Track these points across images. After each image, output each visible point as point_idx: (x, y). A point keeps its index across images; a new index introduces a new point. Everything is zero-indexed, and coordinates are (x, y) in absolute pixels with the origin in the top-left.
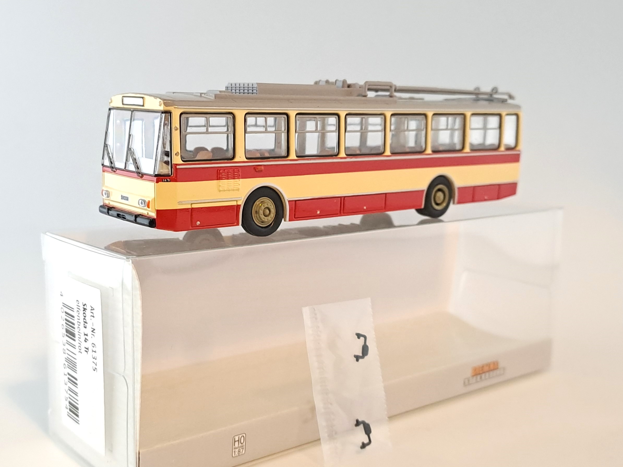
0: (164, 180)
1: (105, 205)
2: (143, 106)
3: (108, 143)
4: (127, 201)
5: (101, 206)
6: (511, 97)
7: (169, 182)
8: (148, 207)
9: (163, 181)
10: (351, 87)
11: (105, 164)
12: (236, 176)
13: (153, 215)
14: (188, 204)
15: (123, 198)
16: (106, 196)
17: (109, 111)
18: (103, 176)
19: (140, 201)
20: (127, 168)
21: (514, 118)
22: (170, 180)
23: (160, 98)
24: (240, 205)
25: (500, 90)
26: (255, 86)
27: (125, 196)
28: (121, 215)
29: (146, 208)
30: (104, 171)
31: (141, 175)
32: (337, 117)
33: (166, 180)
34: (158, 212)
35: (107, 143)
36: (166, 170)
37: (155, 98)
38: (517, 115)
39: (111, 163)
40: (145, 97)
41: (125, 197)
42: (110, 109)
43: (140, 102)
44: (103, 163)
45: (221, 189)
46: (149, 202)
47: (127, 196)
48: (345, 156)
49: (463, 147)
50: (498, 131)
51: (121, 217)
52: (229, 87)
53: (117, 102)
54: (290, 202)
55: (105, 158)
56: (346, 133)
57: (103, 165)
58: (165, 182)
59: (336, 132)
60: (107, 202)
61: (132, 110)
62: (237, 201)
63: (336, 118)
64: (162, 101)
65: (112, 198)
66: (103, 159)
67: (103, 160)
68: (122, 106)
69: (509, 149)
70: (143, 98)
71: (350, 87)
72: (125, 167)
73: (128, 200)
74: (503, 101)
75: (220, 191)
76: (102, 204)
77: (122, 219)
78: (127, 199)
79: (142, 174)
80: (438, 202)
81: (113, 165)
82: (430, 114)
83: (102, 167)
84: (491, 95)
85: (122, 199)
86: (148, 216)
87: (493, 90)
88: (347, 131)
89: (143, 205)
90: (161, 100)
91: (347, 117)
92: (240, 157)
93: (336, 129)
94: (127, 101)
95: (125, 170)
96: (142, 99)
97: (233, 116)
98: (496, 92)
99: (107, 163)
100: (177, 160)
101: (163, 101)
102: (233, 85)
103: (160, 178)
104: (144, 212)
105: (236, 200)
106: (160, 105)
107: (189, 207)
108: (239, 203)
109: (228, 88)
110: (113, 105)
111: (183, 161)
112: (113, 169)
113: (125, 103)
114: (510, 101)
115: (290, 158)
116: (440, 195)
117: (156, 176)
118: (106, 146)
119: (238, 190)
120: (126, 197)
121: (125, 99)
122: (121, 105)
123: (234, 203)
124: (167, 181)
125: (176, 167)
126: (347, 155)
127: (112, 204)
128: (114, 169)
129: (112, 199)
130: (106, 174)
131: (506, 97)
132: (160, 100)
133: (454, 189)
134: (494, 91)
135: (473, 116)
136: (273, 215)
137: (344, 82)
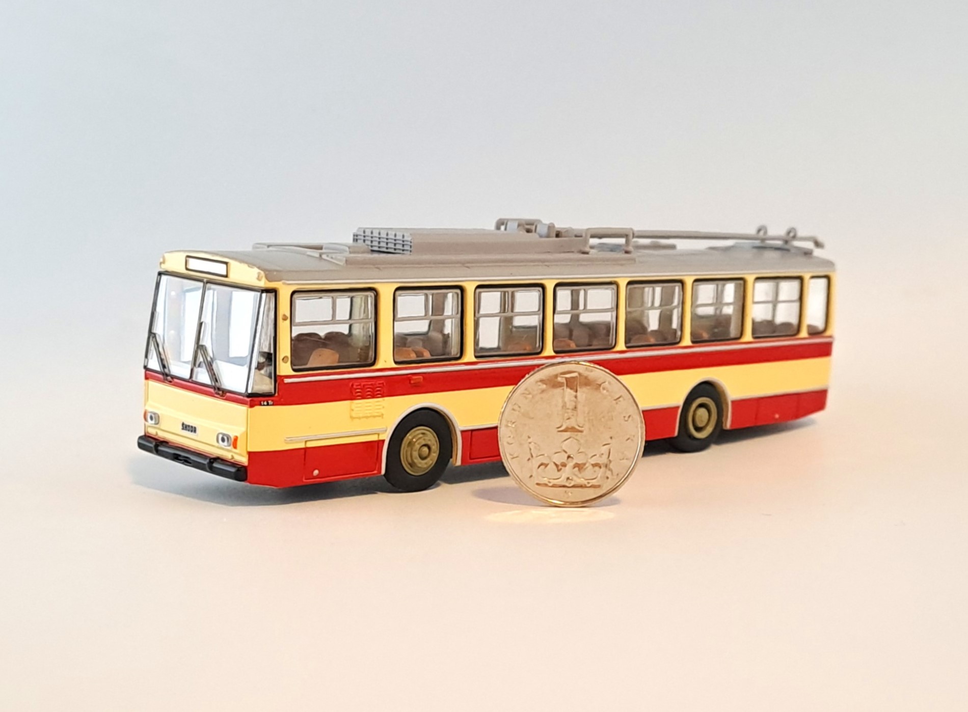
0: (262, 403)
1: (147, 434)
2: (226, 276)
3: (156, 330)
4: (193, 433)
5: (141, 438)
6: (818, 244)
7: (271, 405)
8: (235, 447)
9: (261, 405)
10: (561, 237)
11: (150, 366)
12: (379, 392)
13: (244, 460)
14: (300, 442)
15: (186, 427)
16: (153, 422)
17: (159, 277)
18: (147, 386)
19: (220, 436)
20: (194, 379)
21: (823, 282)
22: (272, 403)
23: (259, 268)
24: (383, 441)
25: (800, 234)
26: (408, 238)
27: (191, 425)
28: (181, 455)
29: (231, 448)
30: (147, 378)
31: (221, 392)
32: (540, 289)
33: (265, 403)
34: (251, 455)
35: (154, 331)
36: (267, 386)
37: (250, 265)
38: (828, 277)
39: (164, 367)
40: (233, 263)
41: (189, 426)
42: (160, 274)
43: (221, 269)
44: (146, 364)
45: (354, 415)
46: (236, 439)
47: (194, 425)
48: (553, 354)
49: (742, 333)
50: (797, 305)
51: (181, 460)
52: (361, 235)
53: (176, 263)
54: (464, 433)
55: (149, 356)
56: (555, 316)
57: (145, 367)
58: (264, 405)
59: (539, 315)
60: (152, 431)
61: (205, 280)
62: (379, 434)
63: (539, 291)
64: (262, 273)
65: (164, 425)
66: (146, 356)
67: (146, 360)
68: (185, 271)
69: (814, 332)
70: (226, 263)
71: (560, 235)
72: (191, 376)
73: (195, 431)
74: (807, 253)
75: (352, 418)
76: (142, 434)
77: (183, 463)
78: (193, 430)
79: (223, 392)
80: (700, 425)
81: (166, 371)
82: (689, 281)
83: (143, 371)
84: (786, 242)
85: (183, 429)
86: (232, 461)
87: (789, 233)
88: (556, 312)
89: (226, 443)
90: (262, 270)
91: (558, 288)
92: (385, 362)
93: (539, 310)
94: (194, 264)
95: (190, 380)
96: (224, 266)
97: (375, 293)
98: (794, 237)
99: (154, 364)
100: (285, 369)
101: (265, 273)
102: (368, 233)
103: (254, 399)
104: (227, 455)
105: (378, 432)
106: (259, 279)
107: (302, 445)
108: (381, 438)
109: (357, 236)
110: (168, 266)
111: (295, 370)
112: (166, 377)
113: (190, 267)
114: (817, 252)
115: (465, 359)
116: (702, 412)
117: (250, 395)
118: (151, 334)
119: (382, 416)
120: (192, 427)
121: (191, 260)
122: (182, 270)
123: (374, 438)
124: (268, 404)
125: (283, 381)
126: (555, 352)
127: (162, 435)
128: (169, 378)
129: (162, 427)
130: (152, 383)
131: (809, 245)
132: (257, 270)
133: (727, 404)
134: (792, 234)
135: (758, 280)
136: (435, 455)
137: (551, 227)
